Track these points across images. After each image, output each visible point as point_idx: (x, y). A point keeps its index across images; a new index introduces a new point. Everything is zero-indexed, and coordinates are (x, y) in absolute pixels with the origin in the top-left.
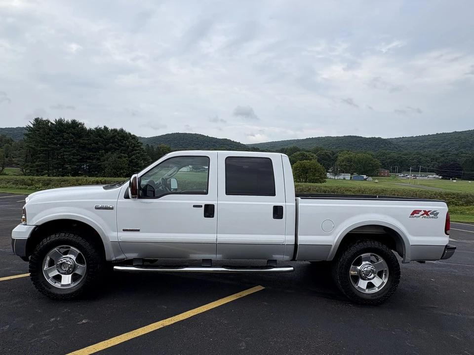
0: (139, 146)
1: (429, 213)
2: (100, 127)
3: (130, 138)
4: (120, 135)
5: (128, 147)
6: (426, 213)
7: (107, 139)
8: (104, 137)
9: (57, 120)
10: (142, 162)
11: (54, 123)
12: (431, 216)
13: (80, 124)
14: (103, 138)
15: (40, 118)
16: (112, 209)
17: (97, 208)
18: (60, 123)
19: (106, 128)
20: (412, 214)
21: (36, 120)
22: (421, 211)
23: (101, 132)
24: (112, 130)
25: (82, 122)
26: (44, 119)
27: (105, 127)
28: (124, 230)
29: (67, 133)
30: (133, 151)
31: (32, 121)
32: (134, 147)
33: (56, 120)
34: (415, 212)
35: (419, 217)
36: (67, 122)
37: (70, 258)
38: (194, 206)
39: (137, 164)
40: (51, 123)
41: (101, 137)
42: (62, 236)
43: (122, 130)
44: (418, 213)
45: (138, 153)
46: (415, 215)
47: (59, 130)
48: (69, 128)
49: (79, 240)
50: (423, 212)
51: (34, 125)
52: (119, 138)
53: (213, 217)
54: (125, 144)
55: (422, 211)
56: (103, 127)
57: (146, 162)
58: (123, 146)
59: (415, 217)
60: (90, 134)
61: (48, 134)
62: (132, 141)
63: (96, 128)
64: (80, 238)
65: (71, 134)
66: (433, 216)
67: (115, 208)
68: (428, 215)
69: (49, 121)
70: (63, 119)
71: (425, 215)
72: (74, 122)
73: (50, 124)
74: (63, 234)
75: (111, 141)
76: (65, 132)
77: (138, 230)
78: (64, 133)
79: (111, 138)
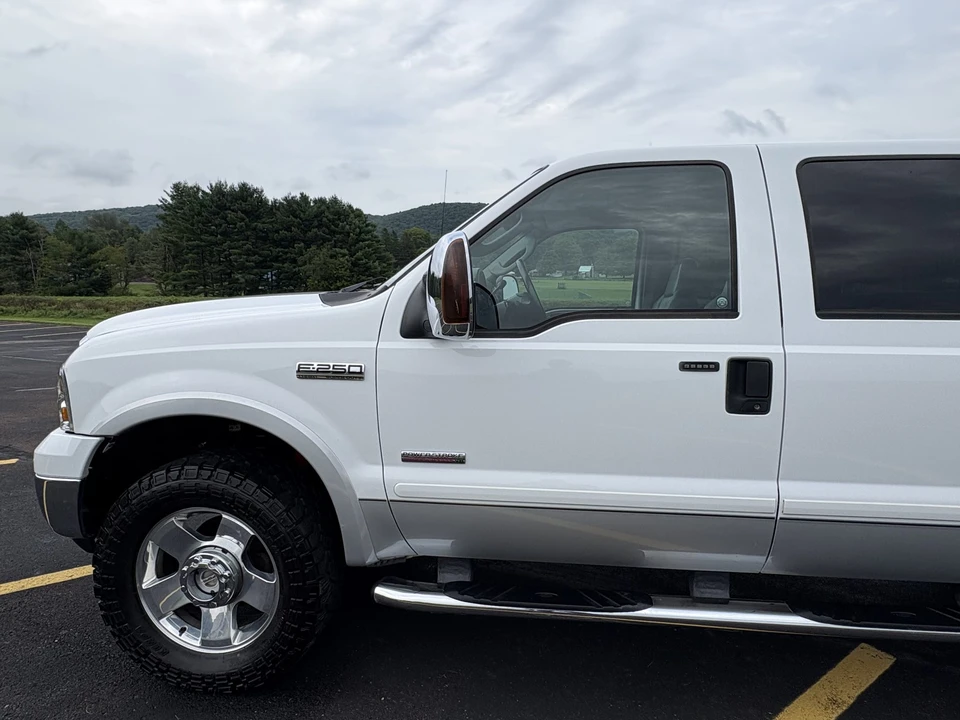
0: (369, 232)
2: (293, 195)
3: (352, 215)
4: (332, 210)
5: (349, 233)
7: (306, 220)
8: (302, 215)
9: (214, 185)
10: (377, 263)
11: (208, 191)
13: (255, 191)
14: (301, 219)
15: (183, 182)
16: (359, 376)
17: (305, 374)
18: (219, 190)
19: (304, 198)
21: (176, 187)
23: (295, 206)
24: (315, 201)
25: (259, 187)
26: (190, 185)
27: (302, 194)
28: (407, 459)
29: (233, 211)
30: (358, 241)
31: (169, 190)
32: (360, 233)
33: (211, 186)
36: (232, 188)
37: (225, 551)
38: (686, 367)
39: (368, 269)
40: (203, 191)
41: (296, 217)
42: (190, 475)
43: (335, 200)
45: (369, 246)
47: (217, 206)
48: (236, 200)
49: (249, 490)
51: (173, 197)
52: (331, 217)
53: (765, 410)
54: (343, 228)
56: (299, 196)
57: (385, 265)
58: (340, 233)
60: (274, 211)
61: (199, 214)
62: (356, 221)
63: (286, 199)
64: (251, 485)
65: (240, 213)
67: (369, 375)
69: (198, 189)
70: (223, 182)
72: (244, 187)
73: (200, 193)
74: (192, 469)
75: (316, 223)
76: (229, 209)
77: (460, 460)
78: (228, 211)
79: (316, 216)
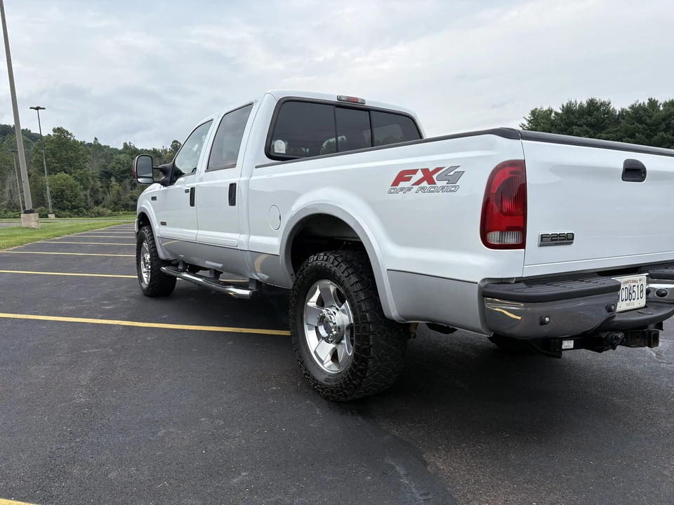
1: (435, 177)
2: (641, 102)
6: (428, 176)
7: (653, 125)
8: (648, 121)
9: (565, 105)
11: (560, 111)
12: (439, 184)
13: (602, 104)
14: (647, 124)
15: (539, 108)
17: (152, 199)
18: (569, 109)
19: (653, 103)
20: (396, 183)
21: (533, 113)
22: (414, 172)
23: (641, 112)
24: (665, 105)
26: (545, 108)
27: (651, 100)
29: (579, 126)
31: (528, 116)
33: (563, 107)
34: (403, 176)
35: (409, 189)
36: (581, 106)
40: (556, 113)
41: (642, 123)
44: (409, 179)
46: (402, 184)
47: (566, 124)
48: (583, 115)
50: (420, 175)
51: (530, 122)
55: (420, 172)
56: (646, 102)
59: (402, 189)
60: (620, 120)
63: (632, 107)
65: (585, 127)
66: (444, 183)
68: (431, 182)
69: (551, 111)
70: (573, 101)
71: (425, 184)
72: (592, 103)
73: (553, 114)
75: (663, 126)
76: (576, 125)
77: (166, 224)
78: (574, 127)
79: (664, 120)
